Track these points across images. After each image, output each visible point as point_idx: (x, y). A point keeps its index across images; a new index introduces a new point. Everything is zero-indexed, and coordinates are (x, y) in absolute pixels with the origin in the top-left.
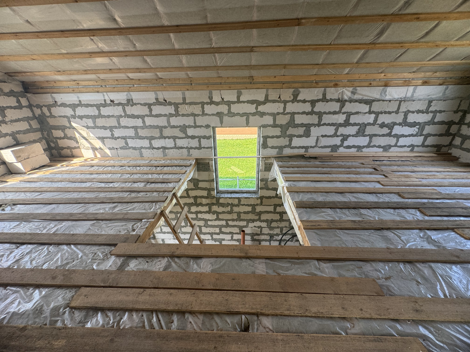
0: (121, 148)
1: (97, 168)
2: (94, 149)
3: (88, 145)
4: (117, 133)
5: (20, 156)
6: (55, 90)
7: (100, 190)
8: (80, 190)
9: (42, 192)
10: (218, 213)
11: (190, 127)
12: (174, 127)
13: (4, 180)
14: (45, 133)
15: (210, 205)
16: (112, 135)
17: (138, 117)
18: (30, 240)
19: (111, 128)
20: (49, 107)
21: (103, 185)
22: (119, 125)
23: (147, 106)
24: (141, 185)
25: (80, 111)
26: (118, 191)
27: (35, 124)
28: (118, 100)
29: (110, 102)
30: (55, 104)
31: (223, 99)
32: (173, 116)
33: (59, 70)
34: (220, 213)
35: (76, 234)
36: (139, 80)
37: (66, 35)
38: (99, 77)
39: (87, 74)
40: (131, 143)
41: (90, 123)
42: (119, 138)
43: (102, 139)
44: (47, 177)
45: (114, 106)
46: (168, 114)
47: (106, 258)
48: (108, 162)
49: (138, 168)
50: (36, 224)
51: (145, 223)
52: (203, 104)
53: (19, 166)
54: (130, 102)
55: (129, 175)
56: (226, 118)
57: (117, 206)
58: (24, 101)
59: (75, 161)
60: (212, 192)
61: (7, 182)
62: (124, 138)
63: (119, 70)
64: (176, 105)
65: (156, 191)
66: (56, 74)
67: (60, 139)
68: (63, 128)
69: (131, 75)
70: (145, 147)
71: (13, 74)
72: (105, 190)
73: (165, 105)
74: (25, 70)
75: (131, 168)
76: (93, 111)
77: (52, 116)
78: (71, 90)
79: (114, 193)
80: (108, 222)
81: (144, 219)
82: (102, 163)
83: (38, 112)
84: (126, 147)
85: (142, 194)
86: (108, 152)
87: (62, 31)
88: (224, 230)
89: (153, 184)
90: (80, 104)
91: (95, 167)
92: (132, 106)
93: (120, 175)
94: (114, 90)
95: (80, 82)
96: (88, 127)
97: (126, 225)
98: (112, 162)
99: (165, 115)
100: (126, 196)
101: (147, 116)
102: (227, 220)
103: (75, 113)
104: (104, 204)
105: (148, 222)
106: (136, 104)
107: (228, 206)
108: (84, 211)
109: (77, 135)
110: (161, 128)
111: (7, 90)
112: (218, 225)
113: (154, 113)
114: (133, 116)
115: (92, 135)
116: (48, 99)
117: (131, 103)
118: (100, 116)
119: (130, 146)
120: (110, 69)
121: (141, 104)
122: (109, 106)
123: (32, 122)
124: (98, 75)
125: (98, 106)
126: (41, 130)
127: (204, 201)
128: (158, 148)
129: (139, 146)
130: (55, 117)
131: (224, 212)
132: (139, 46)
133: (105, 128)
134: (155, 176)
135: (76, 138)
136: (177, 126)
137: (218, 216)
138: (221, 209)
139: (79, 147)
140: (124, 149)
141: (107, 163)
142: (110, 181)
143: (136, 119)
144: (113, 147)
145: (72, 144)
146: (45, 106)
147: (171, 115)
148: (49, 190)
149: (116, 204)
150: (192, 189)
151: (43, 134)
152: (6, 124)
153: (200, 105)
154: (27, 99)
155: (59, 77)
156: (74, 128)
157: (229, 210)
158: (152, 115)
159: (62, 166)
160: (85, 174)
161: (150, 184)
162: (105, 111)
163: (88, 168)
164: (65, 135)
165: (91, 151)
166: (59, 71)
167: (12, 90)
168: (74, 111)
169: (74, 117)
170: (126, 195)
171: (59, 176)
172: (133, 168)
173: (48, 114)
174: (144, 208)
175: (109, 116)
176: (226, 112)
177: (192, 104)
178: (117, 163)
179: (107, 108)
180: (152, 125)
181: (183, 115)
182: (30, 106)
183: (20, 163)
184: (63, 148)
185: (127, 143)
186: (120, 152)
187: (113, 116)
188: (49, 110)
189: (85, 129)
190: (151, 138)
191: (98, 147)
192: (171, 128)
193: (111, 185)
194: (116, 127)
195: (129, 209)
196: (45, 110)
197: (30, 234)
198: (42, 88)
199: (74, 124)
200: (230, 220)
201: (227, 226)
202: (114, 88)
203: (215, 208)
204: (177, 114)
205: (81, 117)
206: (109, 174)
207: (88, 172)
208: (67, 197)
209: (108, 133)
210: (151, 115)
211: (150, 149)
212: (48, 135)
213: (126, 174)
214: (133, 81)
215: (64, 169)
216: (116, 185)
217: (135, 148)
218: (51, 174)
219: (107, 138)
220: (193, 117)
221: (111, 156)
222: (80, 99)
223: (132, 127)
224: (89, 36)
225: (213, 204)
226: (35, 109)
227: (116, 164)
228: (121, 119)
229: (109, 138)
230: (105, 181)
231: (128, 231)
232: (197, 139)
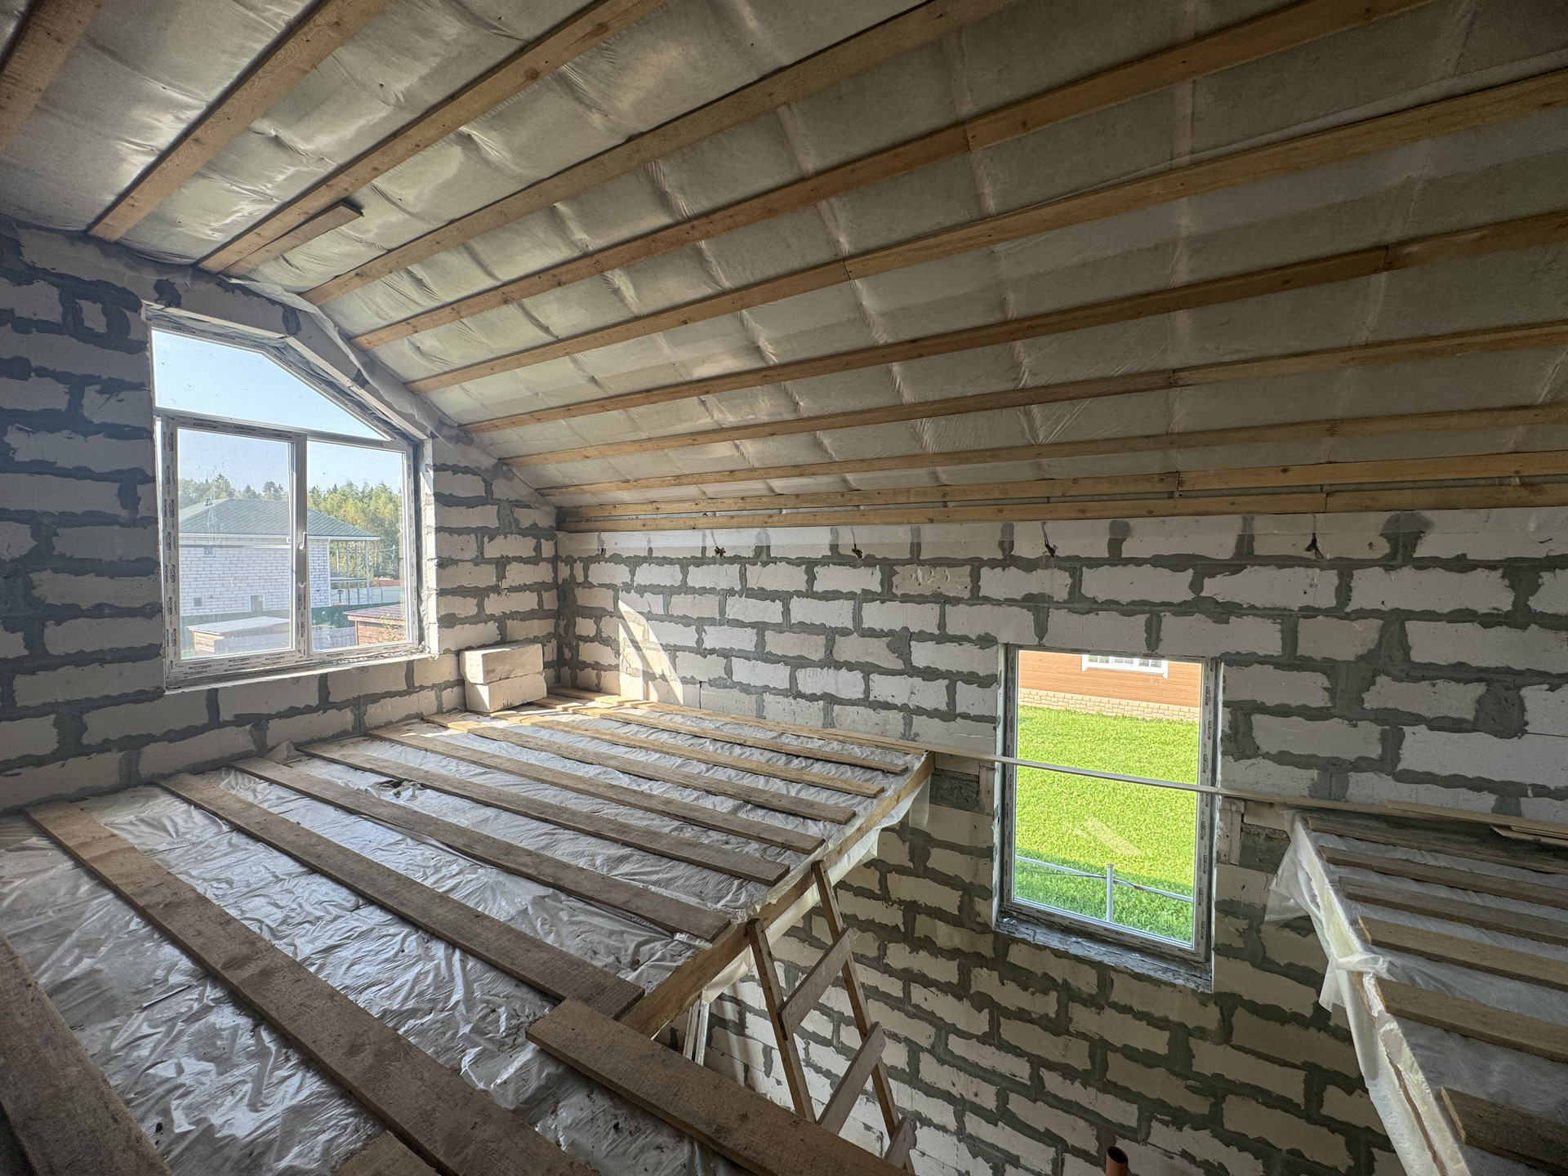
0: (712, 683)
1: (636, 728)
2: (648, 676)
3: (637, 664)
4: (714, 638)
5: (493, 671)
6: (609, 525)
7: (610, 793)
8: (565, 782)
9: (489, 767)
10: (998, 1012)
11: (923, 637)
12: (871, 633)
13: (444, 722)
14: (563, 623)
15: (968, 960)
16: (700, 641)
17: (772, 596)
18: (389, 894)
19: (700, 624)
20: (587, 562)
21: (625, 781)
22: (720, 614)
23: (803, 567)
24: (724, 805)
25: (647, 575)
26: (652, 811)
27: (550, 601)
28: (734, 548)
29: (714, 554)
30: (601, 556)
31: (1052, 550)
32: (873, 600)
33: (628, 477)
34: (1009, 1014)
35: (487, 917)
36: (797, 496)
37: (654, 399)
38: (704, 493)
39: (679, 485)
40: (743, 671)
41: (656, 603)
42: (712, 651)
43: (672, 650)
44: (521, 731)
45: (721, 564)
46: (859, 592)
47: (509, 1040)
48: (668, 717)
49: (738, 750)
50: (429, 852)
51: (678, 949)
52: (976, 564)
53: (484, 692)
54: (763, 555)
55: (703, 767)
56: (1058, 619)
57: (631, 856)
58: (547, 549)
59: (600, 703)
60: (979, 905)
61: (446, 728)
62: (726, 654)
63: (751, 473)
64: (888, 567)
65: (759, 839)
66: (619, 489)
67: (586, 642)
68: (597, 614)
69: (778, 484)
70: (774, 688)
71: (546, 491)
72: (622, 797)
73: (855, 566)
74: (567, 482)
75: (719, 745)
76: (669, 576)
77: (587, 585)
78: (640, 523)
79: (640, 813)
80: (581, 905)
81: (682, 932)
82: (654, 718)
83: (564, 571)
84: (724, 682)
85: (715, 835)
86: (678, 688)
87: (648, 391)
88: (1018, 1104)
89: (761, 812)
90: (649, 558)
91: (633, 728)
92: (765, 564)
93: (679, 761)
94: (732, 523)
95: (662, 506)
96: (650, 617)
97: (622, 933)
98: (679, 719)
99: (851, 596)
100: (667, 830)
101: (799, 594)
102: (1037, 1062)
103: (632, 580)
104: (599, 841)
105: (690, 947)
106: (775, 560)
107: (1045, 993)
108: (543, 848)
109: (622, 634)
110: (832, 635)
111: (525, 523)
112: (994, 1072)
113: (819, 587)
114: (763, 595)
115: (653, 638)
116: (590, 544)
117: (764, 557)
118: (684, 589)
119: (735, 678)
120: (732, 472)
121: (789, 561)
122: (709, 564)
123: (546, 596)
124: (703, 487)
125: (685, 564)
126: (557, 615)
127: (945, 935)
128: (812, 698)
129: (760, 683)
130: (591, 586)
131: (1023, 1016)
132: (806, 406)
133: (685, 621)
134: (777, 786)
135: (616, 642)
136: (882, 631)
137: (994, 1024)
138: (1010, 996)
139: (616, 667)
140: (718, 686)
141: (666, 721)
142: (648, 773)
143: (768, 602)
144: (692, 677)
145: (604, 655)
146: (581, 559)
147: (868, 596)
148: (506, 765)
149: (627, 851)
150: (901, 870)
151: (557, 626)
152: (499, 594)
153: (968, 568)
154: (556, 543)
155: (625, 496)
156: (621, 617)
157: (1052, 1015)
158: (813, 592)
159: (565, 709)
160: (602, 740)
161: (751, 810)
162: (698, 577)
163: (617, 725)
164: (599, 631)
165: (639, 681)
166: (627, 481)
167: (535, 524)
168: (633, 574)
169: (627, 588)
170: (667, 826)
171: (545, 734)
172: (722, 748)
173: (580, 579)
174: (697, 889)
175: (703, 591)
176: (1062, 594)
177: (940, 565)
178: (691, 726)
179: (705, 567)
180: (808, 622)
181: (906, 599)
182: (554, 561)
183: (486, 688)
184: (585, 665)
185: (729, 671)
186: (708, 692)
187: (712, 591)
188: (586, 570)
189: (643, 620)
190: (798, 663)
191: (658, 672)
192: (863, 636)
193: (645, 786)
194: (712, 622)
195: (655, 877)
196: (579, 567)
197: (399, 878)
198: (588, 520)
199: (623, 607)
200: (1052, 1067)
201: (1036, 1091)
202: (732, 517)
203: (985, 980)
204: (886, 594)
205: (642, 590)
206: (657, 751)
207: (608, 737)
208: (530, 795)
209: (688, 637)
210: (810, 594)
211: (787, 697)
212: (566, 628)
213: (699, 760)
214: (782, 500)
215: (565, 718)
216: (657, 789)
217: (746, 689)
218: (533, 724)
219: (684, 649)
220: (937, 607)
221: (682, 702)
222: (652, 545)
223: (753, 625)
224: (698, 395)
225: (979, 960)
226: (561, 565)
227: (683, 729)
228: (730, 601)
229: (690, 650)
230: (636, 770)
231: (617, 958)
232: (943, 683)
